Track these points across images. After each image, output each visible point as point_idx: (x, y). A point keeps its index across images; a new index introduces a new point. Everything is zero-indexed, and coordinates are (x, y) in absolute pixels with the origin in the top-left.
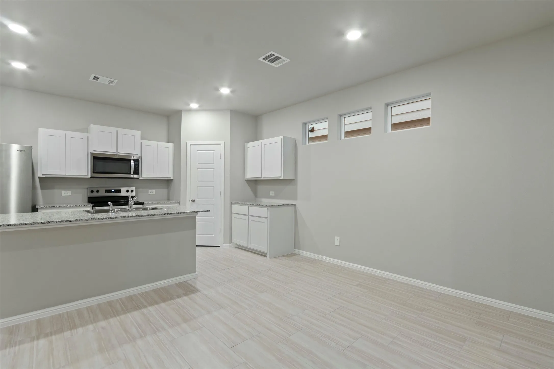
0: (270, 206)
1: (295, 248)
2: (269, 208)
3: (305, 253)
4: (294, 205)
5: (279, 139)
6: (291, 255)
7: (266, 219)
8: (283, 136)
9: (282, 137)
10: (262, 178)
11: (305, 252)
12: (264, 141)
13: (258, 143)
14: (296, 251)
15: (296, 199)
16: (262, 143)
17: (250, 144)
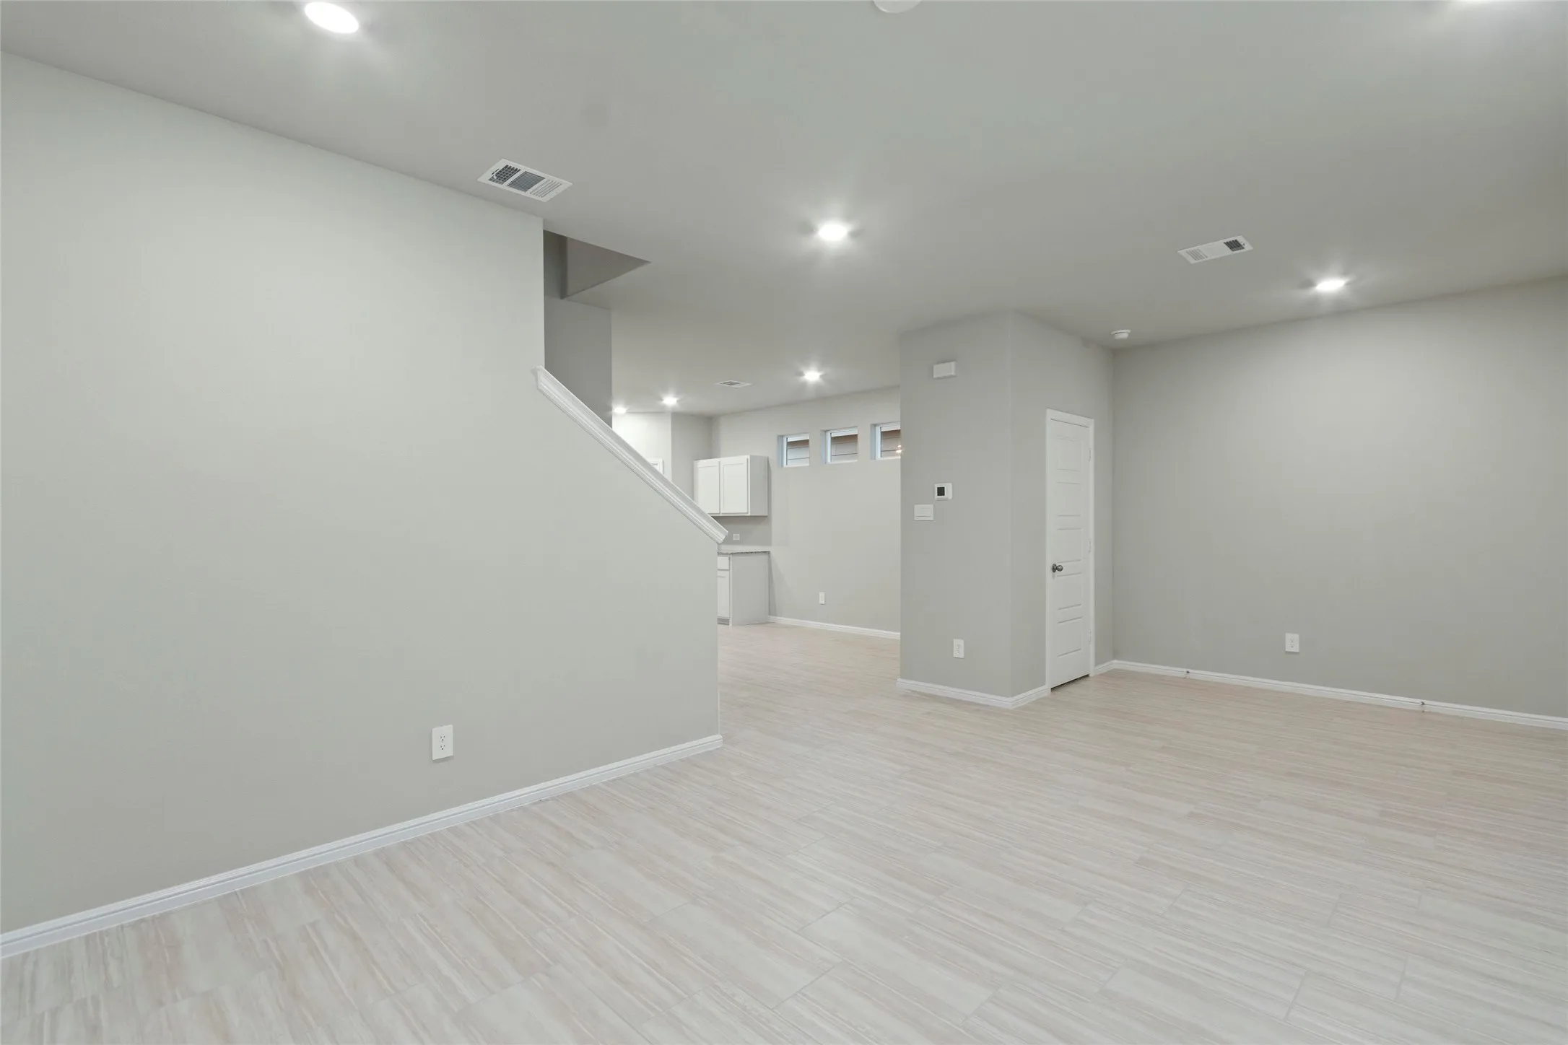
0: (732, 554)
1: (770, 614)
2: (731, 556)
3: (784, 620)
4: (767, 553)
5: (743, 459)
6: (763, 623)
7: (728, 572)
8: (751, 456)
9: (749, 457)
10: (721, 515)
11: (782, 618)
12: (724, 460)
13: (714, 461)
14: (772, 618)
15: (769, 544)
16: (720, 463)
17: (702, 464)
